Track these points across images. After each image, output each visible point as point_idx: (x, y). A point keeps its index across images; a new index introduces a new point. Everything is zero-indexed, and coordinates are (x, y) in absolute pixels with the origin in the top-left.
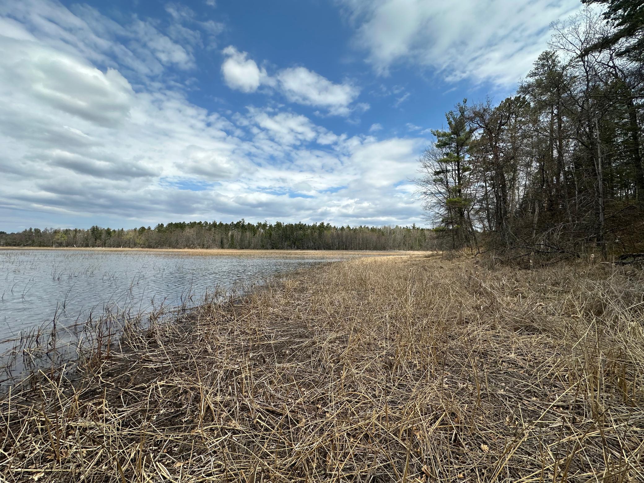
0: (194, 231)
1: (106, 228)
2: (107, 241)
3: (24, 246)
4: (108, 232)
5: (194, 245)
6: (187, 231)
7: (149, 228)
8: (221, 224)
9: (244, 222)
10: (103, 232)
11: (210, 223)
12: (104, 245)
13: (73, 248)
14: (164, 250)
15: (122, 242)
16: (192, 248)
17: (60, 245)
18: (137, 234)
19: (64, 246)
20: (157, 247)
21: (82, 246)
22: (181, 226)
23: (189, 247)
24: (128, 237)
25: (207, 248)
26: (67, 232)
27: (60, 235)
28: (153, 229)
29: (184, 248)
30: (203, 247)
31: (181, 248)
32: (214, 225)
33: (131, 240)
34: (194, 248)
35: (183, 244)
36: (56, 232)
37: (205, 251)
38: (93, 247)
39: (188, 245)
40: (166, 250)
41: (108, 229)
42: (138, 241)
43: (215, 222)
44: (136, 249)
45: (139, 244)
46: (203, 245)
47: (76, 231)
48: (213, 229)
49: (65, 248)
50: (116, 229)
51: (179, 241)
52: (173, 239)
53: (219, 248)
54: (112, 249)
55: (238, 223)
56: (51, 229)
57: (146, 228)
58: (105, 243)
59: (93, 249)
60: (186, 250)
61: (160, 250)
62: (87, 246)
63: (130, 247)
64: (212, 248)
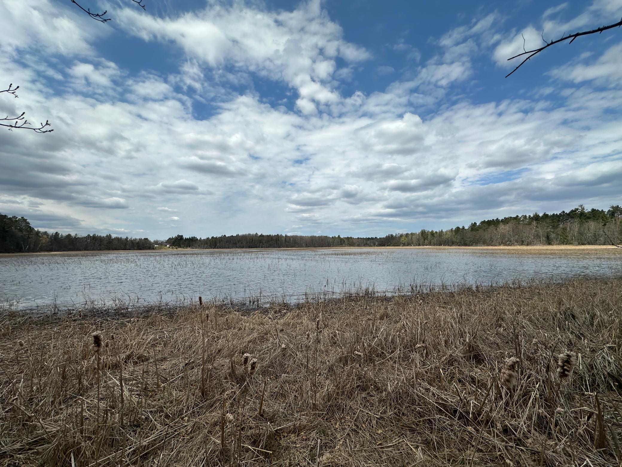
0: (509, 227)
1: (430, 231)
2: (432, 241)
3: (387, 246)
4: (432, 233)
5: (510, 241)
6: (501, 228)
7: (463, 228)
8: (546, 216)
9: (583, 209)
10: (429, 234)
11: (530, 216)
12: (430, 244)
13: (411, 247)
14: (479, 248)
15: (443, 242)
16: (509, 245)
17: (404, 245)
18: (454, 234)
19: (406, 246)
20: (472, 245)
21: (416, 245)
22: (495, 223)
23: (505, 244)
24: (447, 236)
25: (528, 245)
26: (407, 235)
27: (404, 237)
28: (466, 228)
29: (500, 245)
30: (522, 243)
31: (496, 246)
32: (536, 218)
33: (449, 239)
34: (511, 245)
35: (498, 241)
36: (401, 236)
37: (525, 247)
38: (423, 246)
39: (504, 242)
40: (481, 248)
41: (432, 231)
42: (454, 239)
43: (536, 214)
44: (454, 247)
45: (456, 242)
46: (523, 242)
47: (412, 234)
48: (534, 223)
49: (407, 247)
50: (438, 231)
51: (494, 238)
52: (487, 236)
53: (544, 244)
54: (436, 247)
55: (572, 211)
56: (399, 234)
57: (461, 227)
58: (431, 243)
59: (423, 247)
60: (502, 247)
61: (475, 248)
62: (419, 245)
63: (449, 245)
64: (534, 245)
